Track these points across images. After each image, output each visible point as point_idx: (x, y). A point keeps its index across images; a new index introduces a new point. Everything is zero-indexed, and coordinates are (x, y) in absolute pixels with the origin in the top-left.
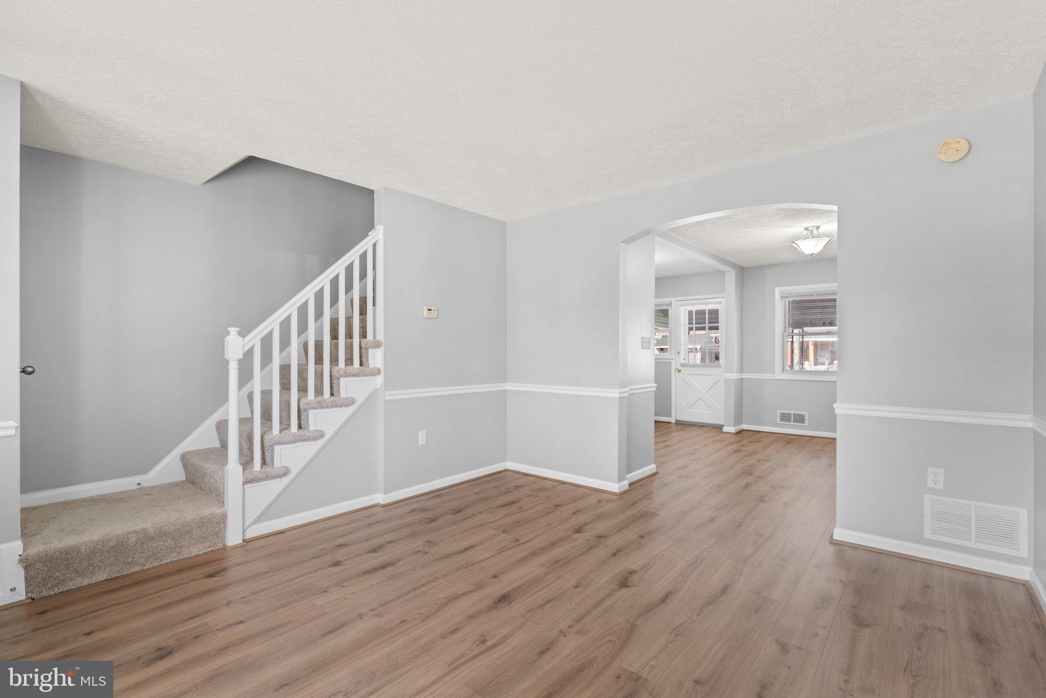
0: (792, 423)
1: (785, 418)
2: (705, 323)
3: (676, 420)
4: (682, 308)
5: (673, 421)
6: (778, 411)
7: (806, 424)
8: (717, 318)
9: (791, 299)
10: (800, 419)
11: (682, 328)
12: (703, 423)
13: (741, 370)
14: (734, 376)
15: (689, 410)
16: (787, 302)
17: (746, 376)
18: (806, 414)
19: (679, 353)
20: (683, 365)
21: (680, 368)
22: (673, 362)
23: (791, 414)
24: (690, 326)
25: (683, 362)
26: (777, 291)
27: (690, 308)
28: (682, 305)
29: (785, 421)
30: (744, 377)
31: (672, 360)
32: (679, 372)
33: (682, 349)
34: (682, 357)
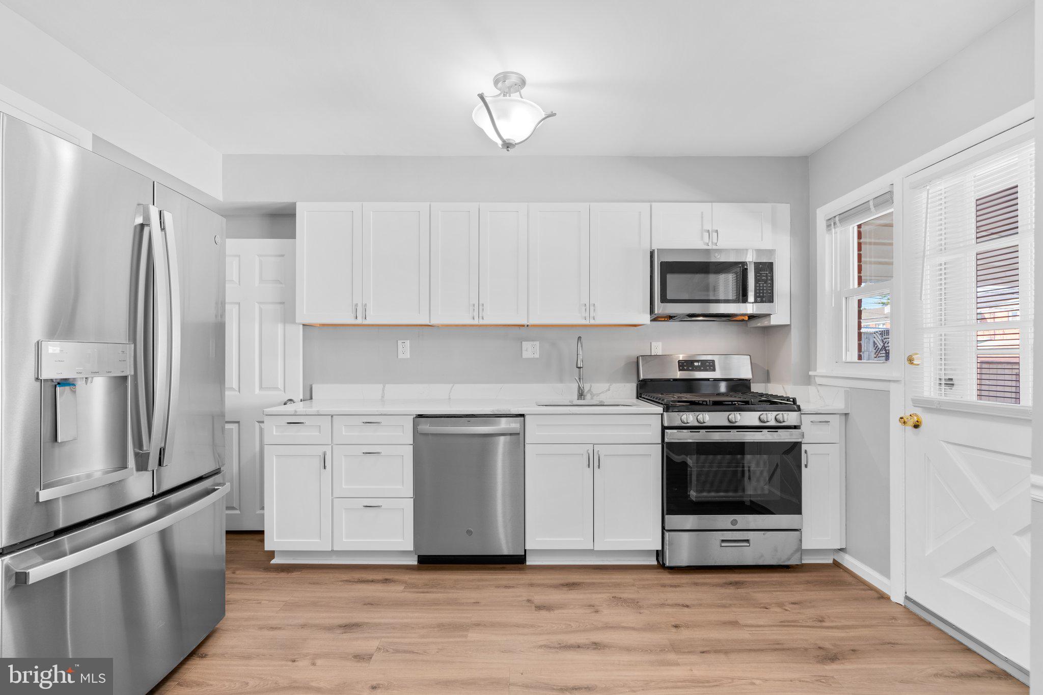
3: (908, 599)
5: (897, 597)
15: (950, 581)
19: (910, 360)
20: (922, 406)
21: (917, 416)
22: (895, 392)
25: (930, 393)
31: (892, 384)
32: (915, 427)
33: (926, 345)
34: (926, 375)
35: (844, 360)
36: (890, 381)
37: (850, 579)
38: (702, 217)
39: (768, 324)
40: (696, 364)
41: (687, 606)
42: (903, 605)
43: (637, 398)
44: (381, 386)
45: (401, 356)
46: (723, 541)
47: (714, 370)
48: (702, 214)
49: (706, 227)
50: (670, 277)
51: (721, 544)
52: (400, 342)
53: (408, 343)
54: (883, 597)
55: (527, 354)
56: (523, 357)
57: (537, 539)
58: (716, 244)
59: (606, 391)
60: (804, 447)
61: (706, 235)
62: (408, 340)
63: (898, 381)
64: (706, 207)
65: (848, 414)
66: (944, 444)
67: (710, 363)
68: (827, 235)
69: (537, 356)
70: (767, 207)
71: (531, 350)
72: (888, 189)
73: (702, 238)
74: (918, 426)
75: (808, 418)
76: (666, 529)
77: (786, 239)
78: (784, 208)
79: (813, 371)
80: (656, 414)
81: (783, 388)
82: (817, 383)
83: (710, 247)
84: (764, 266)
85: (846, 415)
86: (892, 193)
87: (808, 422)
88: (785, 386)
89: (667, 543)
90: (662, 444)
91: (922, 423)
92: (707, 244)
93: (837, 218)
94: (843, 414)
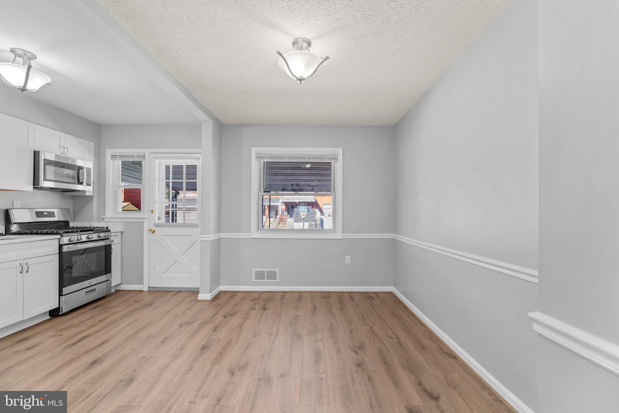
0: (266, 280)
1: (260, 275)
3: (149, 287)
4: (157, 162)
5: (146, 289)
6: (254, 270)
7: (278, 280)
8: (195, 174)
9: (266, 160)
10: (272, 275)
11: (157, 184)
12: (179, 288)
13: (219, 230)
14: (212, 237)
15: (164, 275)
16: (262, 163)
17: (223, 235)
18: (278, 270)
19: (152, 212)
20: (157, 226)
21: (153, 229)
22: (146, 222)
23: (265, 271)
25: (157, 221)
26: (254, 150)
27: (165, 162)
28: (156, 158)
29: (259, 279)
30: (222, 237)
31: (144, 219)
32: (153, 232)
33: (157, 207)
34: (156, 216)
35: (118, 211)
37: (124, 292)
38: (60, 139)
39: (84, 195)
40: (44, 213)
42: (148, 290)
43: (6, 234)
46: (86, 292)
47: (55, 217)
48: (60, 137)
49: (62, 145)
50: (48, 167)
51: (86, 294)
58: (66, 154)
60: (112, 246)
61: (62, 148)
63: (147, 218)
64: (61, 135)
65: (123, 232)
66: (162, 236)
67: (51, 213)
68: (111, 161)
70: (86, 142)
72: (143, 154)
73: (60, 150)
74: (154, 232)
75: (112, 234)
76: (63, 295)
77: (92, 158)
78: (92, 144)
79: (103, 216)
80: (56, 239)
81: (89, 224)
82: (105, 221)
83: (65, 156)
84: (89, 170)
85: (122, 232)
86: (145, 156)
87: (112, 236)
88: (90, 223)
89: (64, 301)
90: (59, 253)
91: (155, 231)
92: (63, 154)
93: (118, 156)
94: (121, 232)
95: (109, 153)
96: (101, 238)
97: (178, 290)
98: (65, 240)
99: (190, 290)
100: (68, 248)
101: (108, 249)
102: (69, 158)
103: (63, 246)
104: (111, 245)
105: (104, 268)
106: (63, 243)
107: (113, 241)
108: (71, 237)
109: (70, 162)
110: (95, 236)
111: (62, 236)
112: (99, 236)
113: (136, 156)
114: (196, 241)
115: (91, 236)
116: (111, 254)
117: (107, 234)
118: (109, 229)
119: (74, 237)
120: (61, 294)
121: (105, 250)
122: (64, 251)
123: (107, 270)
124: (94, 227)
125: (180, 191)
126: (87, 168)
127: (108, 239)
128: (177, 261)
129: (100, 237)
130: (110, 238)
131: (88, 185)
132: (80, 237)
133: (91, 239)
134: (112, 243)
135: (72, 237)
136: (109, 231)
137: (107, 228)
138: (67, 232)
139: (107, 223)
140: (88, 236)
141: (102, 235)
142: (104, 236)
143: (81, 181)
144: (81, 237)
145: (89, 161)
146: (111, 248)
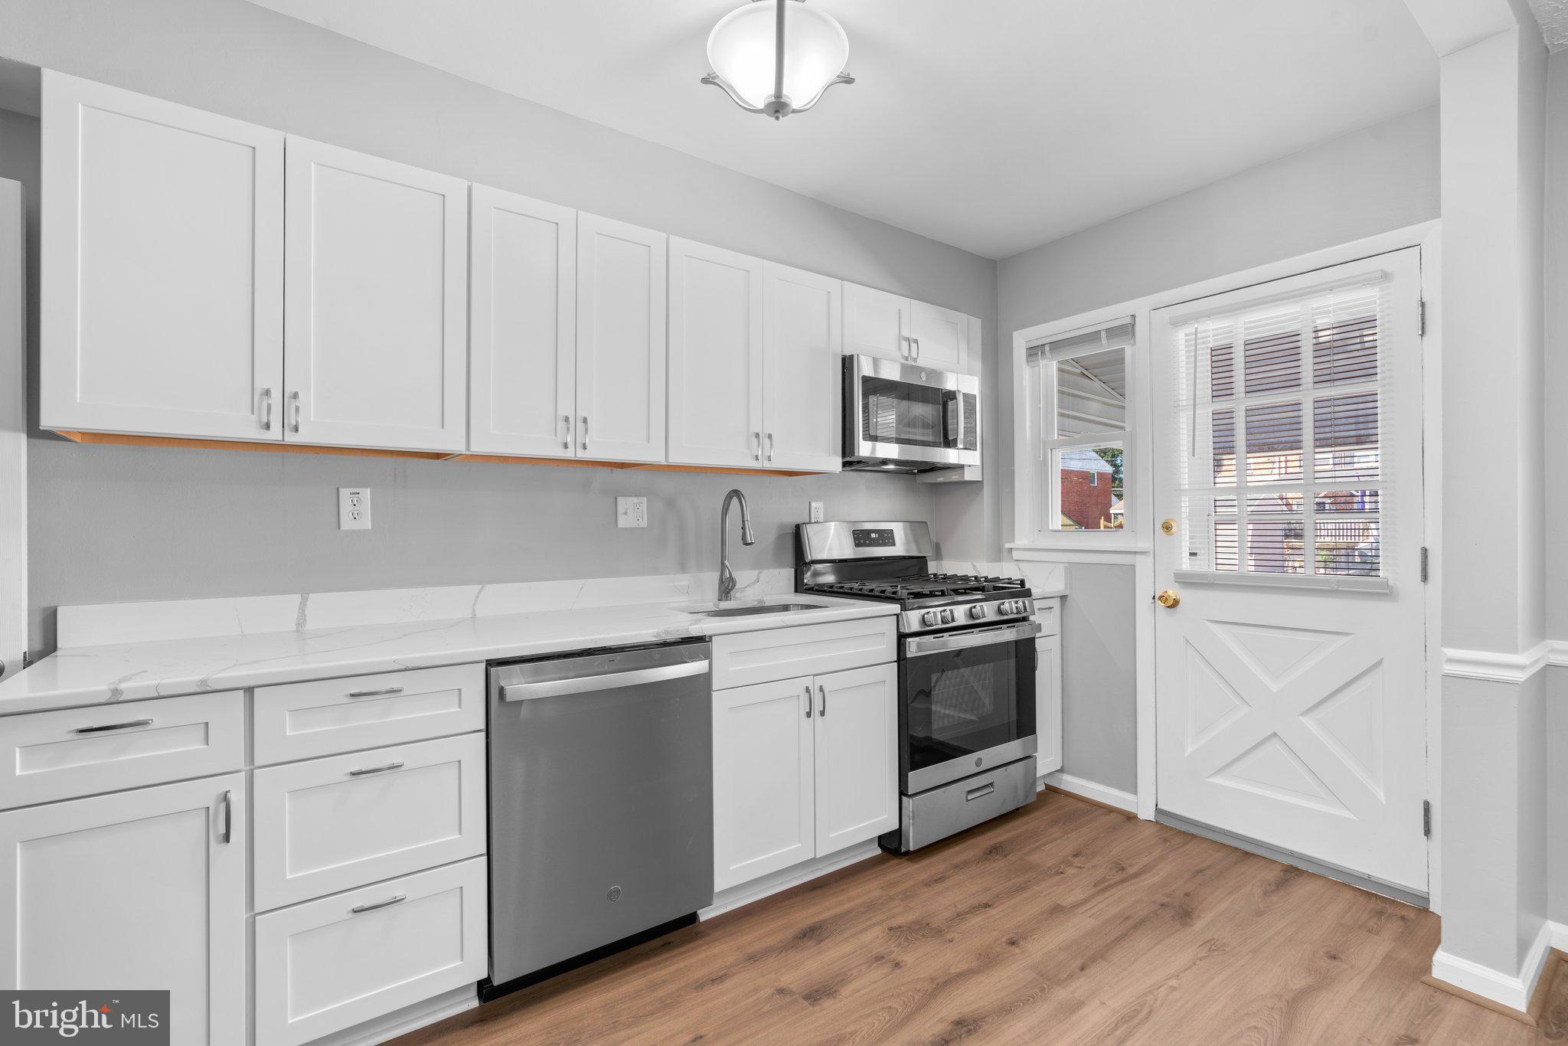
2: (1294, 383)
3: (1158, 809)
4: (1181, 336)
5: (1146, 813)
11: (1184, 420)
15: (1209, 780)
19: (1167, 527)
20: (1187, 581)
21: (1172, 593)
22: (1143, 566)
24: (1223, 405)
25: (1186, 565)
27: (1214, 331)
28: (1177, 323)
31: (1137, 556)
32: (1168, 607)
33: (1183, 510)
34: (1183, 544)
35: (1050, 528)
36: (1135, 553)
38: (900, 318)
39: (960, 479)
40: (873, 535)
41: (987, 906)
42: (1154, 820)
43: (796, 591)
44: (297, 598)
45: (347, 524)
46: (970, 792)
47: (894, 544)
48: (900, 313)
49: (906, 333)
50: (872, 399)
51: (967, 797)
52: (345, 493)
53: (366, 494)
54: (1130, 817)
55: (623, 522)
56: (619, 526)
57: (731, 868)
58: (915, 360)
59: (754, 583)
60: (1038, 643)
61: (905, 344)
62: (365, 487)
63: (1146, 552)
64: (903, 303)
65: (1066, 596)
66: (1209, 624)
67: (887, 533)
68: (1028, 368)
69: (644, 524)
70: (962, 317)
71: (633, 513)
72: (1128, 320)
73: (900, 349)
74: (1175, 604)
75: (1037, 604)
76: (909, 793)
77: (978, 365)
78: (976, 323)
79: (1010, 542)
80: (891, 615)
81: (974, 566)
82: (1015, 558)
83: (913, 363)
84: (969, 399)
85: (1063, 598)
86: (1133, 325)
87: (1036, 611)
88: (975, 564)
89: (911, 815)
90: (899, 661)
91: (1181, 603)
92: (907, 360)
93: (1047, 348)
94: (1061, 597)
95: (1021, 341)
96: (1006, 617)
97: (1287, 861)
98: (913, 620)
99: (1347, 881)
100: (919, 645)
101: (1024, 654)
102: (921, 369)
103: (909, 640)
104: (1032, 640)
105: (1014, 717)
106: (907, 631)
107: (1039, 628)
108: (926, 610)
109: (922, 380)
110: (988, 610)
111: (904, 608)
112: (1000, 611)
113: (1103, 334)
114: (1380, 663)
115: (977, 610)
116: (1033, 669)
117: (1024, 603)
118: (1027, 586)
119: (935, 612)
120: (903, 792)
121: (1016, 657)
122: (909, 655)
123: (1025, 725)
124: (986, 579)
125: (1225, 457)
126: (965, 395)
127: (1024, 619)
128: (1275, 734)
129: (1002, 614)
130: (1032, 618)
131: (970, 446)
132: (948, 612)
133: (978, 618)
134: (1038, 635)
135: (929, 610)
136: (1027, 593)
137: (1022, 583)
138: (918, 595)
139: (1021, 564)
140: (971, 610)
141: (1009, 605)
142: (1015, 611)
143: (951, 438)
144: (952, 612)
145: (970, 373)
146: (1034, 650)
